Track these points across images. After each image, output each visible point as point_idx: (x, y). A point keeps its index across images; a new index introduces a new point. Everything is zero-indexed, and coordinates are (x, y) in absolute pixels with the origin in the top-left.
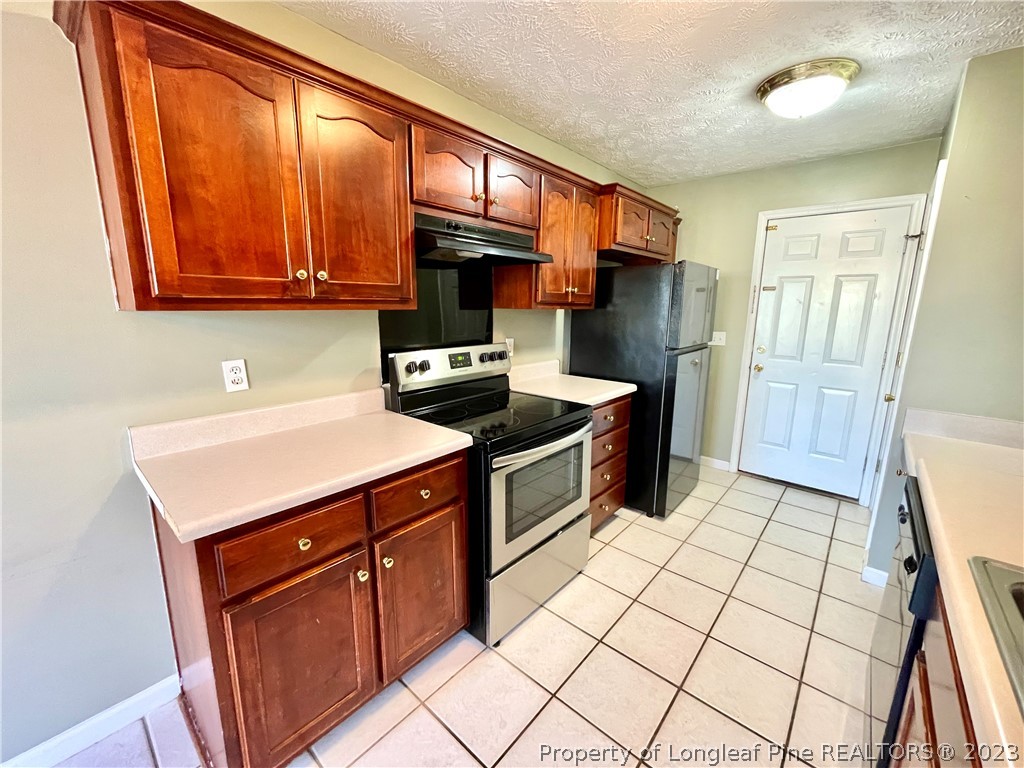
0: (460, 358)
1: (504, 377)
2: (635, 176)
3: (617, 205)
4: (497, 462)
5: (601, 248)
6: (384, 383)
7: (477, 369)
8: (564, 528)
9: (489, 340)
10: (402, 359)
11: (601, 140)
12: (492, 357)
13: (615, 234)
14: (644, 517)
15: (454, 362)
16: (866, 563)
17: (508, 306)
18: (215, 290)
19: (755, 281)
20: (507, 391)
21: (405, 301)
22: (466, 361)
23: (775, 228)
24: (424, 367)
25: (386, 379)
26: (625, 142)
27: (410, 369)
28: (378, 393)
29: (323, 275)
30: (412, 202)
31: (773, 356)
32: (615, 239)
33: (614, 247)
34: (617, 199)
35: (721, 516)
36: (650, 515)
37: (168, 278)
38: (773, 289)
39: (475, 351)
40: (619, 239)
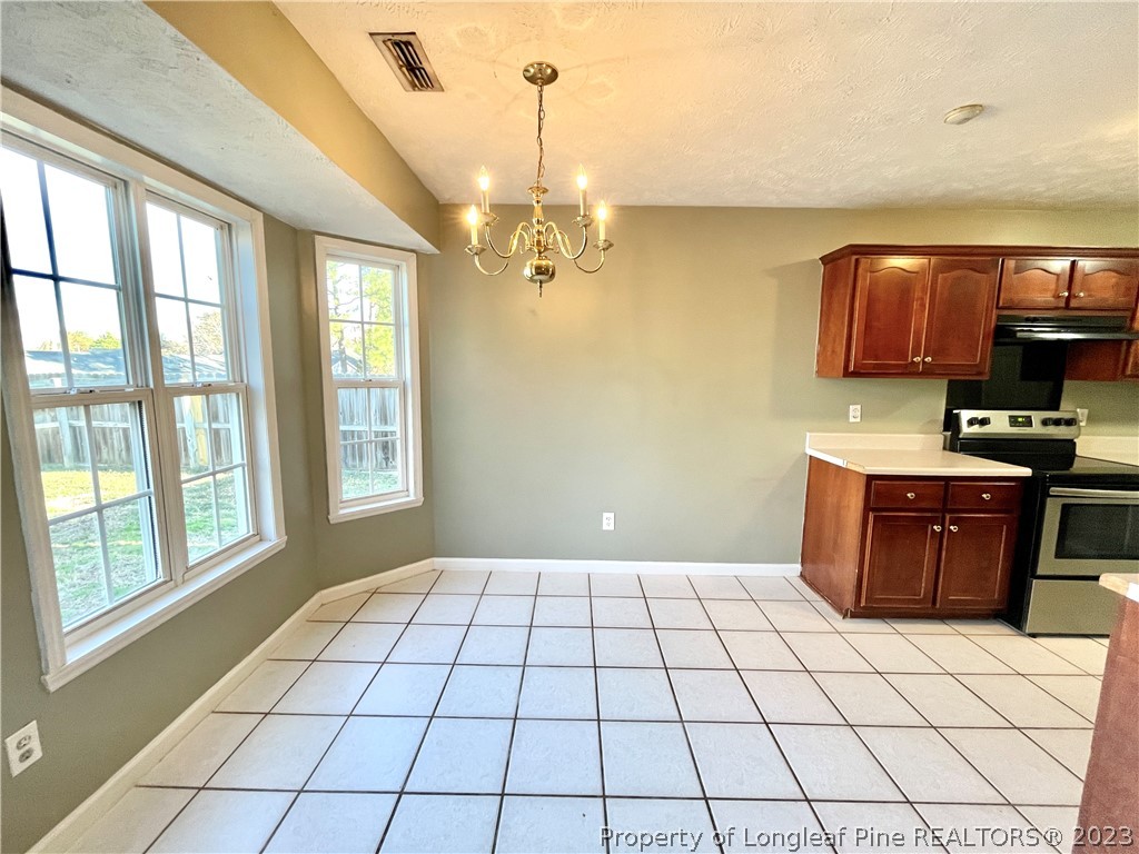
0: (1020, 420)
1: (1070, 442)
4: (1054, 490)
6: (945, 430)
7: (1036, 429)
9: (1056, 407)
10: (966, 415)
12: (1057, 422)
15: (1014, 421)
20: (1072, 455)
21: (979, 374)
22: (1028, 422)
24: (984, 422)
25: (946, 428)
27: (971, 422)
28: (939, 438)
29: (928, 359)
30: (997, 308)
37: (857, 363)
39: (1037, 416)
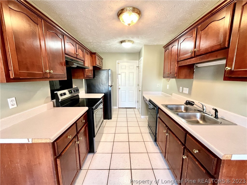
1: (78, 95)
2: (93, 50)
3: (96, 57)
5: (94, 66)
6: (52, 100)
8: (101, 124)
10: (59, 93)
11: (91, 43)
13: (96, 63)
14: (108, 120)
15: (70, 92)
16: (141, 116)
17: (77, 78)
18: (28, 76)
19: (117, 73)
20: (79, 98)
23: (119, 64)
24: (65, 94)
26: (95, 44)
27: (62, 95)
28: (51, 103)
29: (52, 71)
30: (65, 54)
31: (121, 86)
32: (96, 64)
33: (96, 66)
34: (96, 56)
35: (119, 116)
36: (109, 119)
37: (17, 73)
38: (120, 74)
39: (72, 89)
40: (97, 64)
